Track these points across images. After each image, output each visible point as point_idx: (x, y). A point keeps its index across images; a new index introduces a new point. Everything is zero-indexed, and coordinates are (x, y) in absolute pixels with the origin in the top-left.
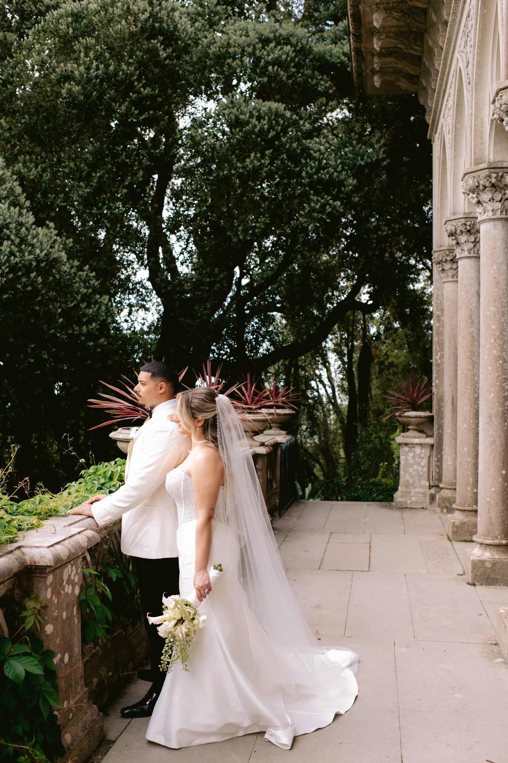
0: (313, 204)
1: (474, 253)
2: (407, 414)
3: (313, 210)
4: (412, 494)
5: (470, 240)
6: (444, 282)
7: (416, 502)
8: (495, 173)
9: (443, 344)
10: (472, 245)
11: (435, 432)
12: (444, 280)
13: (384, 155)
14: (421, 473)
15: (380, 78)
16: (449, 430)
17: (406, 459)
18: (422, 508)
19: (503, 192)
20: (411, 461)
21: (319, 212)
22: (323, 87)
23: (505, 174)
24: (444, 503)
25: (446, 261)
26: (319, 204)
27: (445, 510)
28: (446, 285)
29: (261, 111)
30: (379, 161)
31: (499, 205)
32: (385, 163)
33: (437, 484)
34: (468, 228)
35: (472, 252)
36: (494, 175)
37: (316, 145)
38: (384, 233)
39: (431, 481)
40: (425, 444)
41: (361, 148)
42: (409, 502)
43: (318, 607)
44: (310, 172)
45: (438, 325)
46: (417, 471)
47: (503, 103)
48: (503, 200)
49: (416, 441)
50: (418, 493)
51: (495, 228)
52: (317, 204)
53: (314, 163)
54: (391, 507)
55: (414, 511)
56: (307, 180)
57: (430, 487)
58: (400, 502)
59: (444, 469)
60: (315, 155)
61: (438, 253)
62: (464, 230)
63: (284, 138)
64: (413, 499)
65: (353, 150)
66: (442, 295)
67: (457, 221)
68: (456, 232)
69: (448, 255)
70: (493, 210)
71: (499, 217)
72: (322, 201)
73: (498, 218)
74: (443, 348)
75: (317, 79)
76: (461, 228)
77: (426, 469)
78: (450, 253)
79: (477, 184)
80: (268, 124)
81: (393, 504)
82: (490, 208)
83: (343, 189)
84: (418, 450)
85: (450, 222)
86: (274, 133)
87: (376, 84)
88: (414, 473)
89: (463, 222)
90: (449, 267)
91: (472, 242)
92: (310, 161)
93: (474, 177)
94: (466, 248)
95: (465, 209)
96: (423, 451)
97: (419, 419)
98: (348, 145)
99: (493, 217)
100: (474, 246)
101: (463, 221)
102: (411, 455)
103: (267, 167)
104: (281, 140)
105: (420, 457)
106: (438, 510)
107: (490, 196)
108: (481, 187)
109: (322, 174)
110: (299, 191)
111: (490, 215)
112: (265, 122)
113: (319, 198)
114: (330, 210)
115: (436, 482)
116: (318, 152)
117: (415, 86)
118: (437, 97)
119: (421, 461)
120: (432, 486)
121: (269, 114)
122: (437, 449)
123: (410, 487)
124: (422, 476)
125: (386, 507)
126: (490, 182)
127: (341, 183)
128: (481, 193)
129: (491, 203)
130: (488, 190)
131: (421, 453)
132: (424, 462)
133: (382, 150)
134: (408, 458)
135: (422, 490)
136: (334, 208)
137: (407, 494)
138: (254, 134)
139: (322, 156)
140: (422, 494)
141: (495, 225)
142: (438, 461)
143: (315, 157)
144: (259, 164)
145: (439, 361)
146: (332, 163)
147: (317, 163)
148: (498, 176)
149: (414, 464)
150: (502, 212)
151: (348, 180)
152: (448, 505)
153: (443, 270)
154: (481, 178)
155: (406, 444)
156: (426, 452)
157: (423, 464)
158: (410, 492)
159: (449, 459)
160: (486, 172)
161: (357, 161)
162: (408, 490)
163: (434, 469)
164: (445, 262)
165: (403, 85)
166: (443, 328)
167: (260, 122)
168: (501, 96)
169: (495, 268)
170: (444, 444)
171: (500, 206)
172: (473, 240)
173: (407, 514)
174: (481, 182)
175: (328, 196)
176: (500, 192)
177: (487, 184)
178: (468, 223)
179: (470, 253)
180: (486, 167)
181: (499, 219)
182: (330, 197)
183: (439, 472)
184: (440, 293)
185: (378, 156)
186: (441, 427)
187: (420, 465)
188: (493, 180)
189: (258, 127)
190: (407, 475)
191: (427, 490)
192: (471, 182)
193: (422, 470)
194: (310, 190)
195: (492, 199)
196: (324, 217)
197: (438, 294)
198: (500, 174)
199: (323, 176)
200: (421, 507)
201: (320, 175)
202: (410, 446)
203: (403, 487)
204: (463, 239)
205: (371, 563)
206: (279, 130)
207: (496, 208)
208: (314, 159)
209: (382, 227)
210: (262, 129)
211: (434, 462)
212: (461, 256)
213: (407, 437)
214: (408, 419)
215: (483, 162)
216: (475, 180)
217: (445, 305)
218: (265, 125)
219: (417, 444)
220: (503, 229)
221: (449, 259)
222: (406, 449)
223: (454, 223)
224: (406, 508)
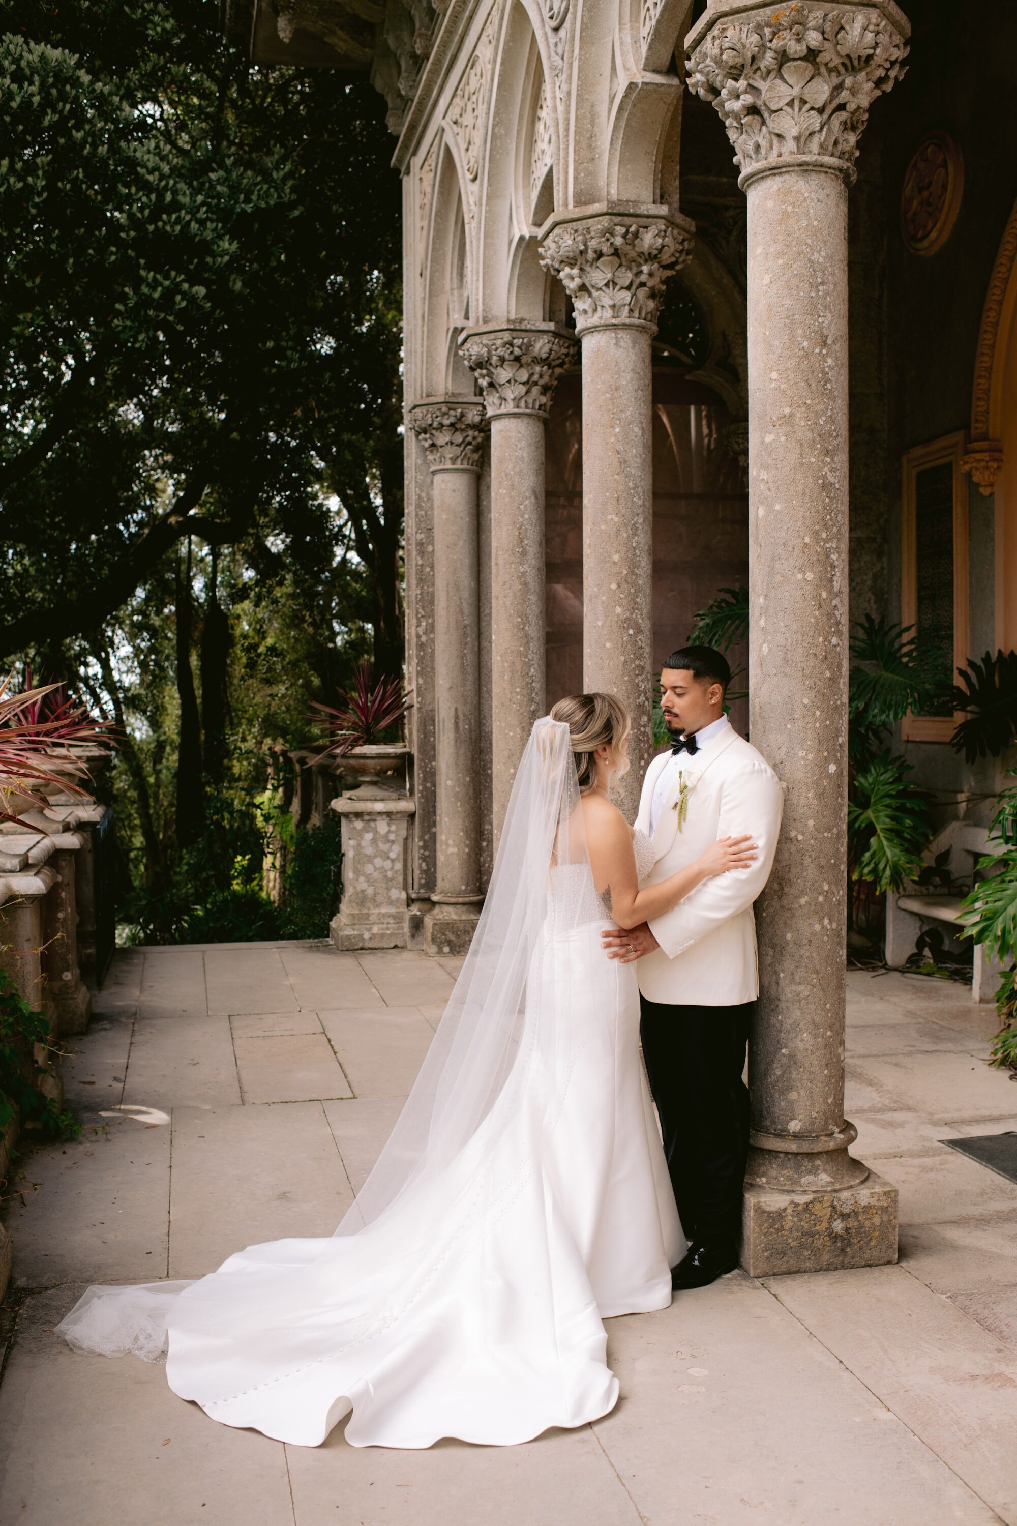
0: (145, 290)
1: (527, 407)
2: (358, 750)
3: (145, 302)
4: (373, 918)
5: (518, 379)
6: (434, 473)
7: (382, 936)
8: (621, 226)
9: (432, 602)
10: (523, 389)
11: (418, 788)
12: (433, 468)
13: (294, 197)
14: (390, 874)
15: (290, 21)
16: (449, 783)
17: (359, 845)
18: (396, 947)
19: (635, 270)
20: (369, 851)
21: (158, 308)
22: (159, 29)
23: (641, 230)
24: (444, 934)
25: (442, 425)
26: (160, 289)
27: (446, 949)
28: (438, 478)
29: (23, 63)
30: (283, 208)
31: (626, 296)
32: (296, 213)
33: (426, 896)
34: (517, 351)
35: (523, 404)
36: (620, 230)
37: (151, 156)
38: (293, 366)
39: (410, 891)
40: (397, 813)
41: (241, 176)
42: (367, 936)
43: (283, 1196)
44: (139, 215)
45: (420, 562)
46: (382, 870)
47: (726, 45)
48: (634, 287)
49: (379, 807)
50: (384, 915)
51: (616, 344)
52: (154, 289)
53: (148, 196)
54: (327, 949)
55: (380, 954)
56: (132, 234)
57: (410, 902)
58: (348, 937)
59: (439, 864)
60: (150, 178)
61: (424, 409)
62: (507, 356)
63: (78, 131)
64: (375, 930)
65: (226, 179)
66: (430, 499)
67: (492, 336)
68: (489, 359)
69: (444, 414)
70: (613, 307)
71: (627, 321)
72: (167, 283)
73: (624, 325)
74: (433, 610)
75: (144, 9)
76: (501, 352)
77: (399, 866)
78: (450, 409)
79: (582, 247)
80: (39, 93)
81: (331, 941)
82: (607, 301)
83: (209, 260)
84: (382, 826)
85: (477, 338)
86: (56, 117)
87: (281, 35)
88: (376, 875)
89: (506, 340)
90: (447, 439)
91: (524, 384)
92: (138, 191)
93: (576, 231)
94: (510, 393)
95: (509, 312)
96: (393, 828)
97: (385, 761)
98: (214, 165)
99: (614, 321)
100: (528, 392)
101: (507, 336)
102: (369, 836)
103: (39, 195)
104: (71, 136)
105: (387, 841)
106: (433, 949)
107: (609, 276)
108: (591, 255)
109: (165, 223)
110: (113, 258)
111: (606, 315)
112: (34, 89)
113: (158, 276)
114: (184, 304)
115: (422, 891)
116: (157, 173)
117: (366, 50)
118: (430, 71)
119: (390, 850)
120: (413, 901)
121: (42, 73)
122: (422, 822)
123: (369, 904)
124: (392, 879)
125: (318, 949)
126: (612, 244)
127: (206, 248)
128: (588, 268)
129: (609, 291)
130: (604, 264)
131: (389, 832)
132: (396, 851)
133: (290, 183)
134: (363, 843)
135: (392, 910)
136: (192, 299)
137: (360, 919)
138: (7, 114)
139: (163, 183)
140: (394, 917)
141: (616, 338)
142: (425, 847)
143: (148, 181)
144: (20, 185)
145: (424, 639)
146: (185, 200)
147: (153, 197)
148: (627, 232)
149: (375, 857)
150: (631, 310)
151: (221, 243)
152: (452, 937)
153: (433, 445)
154: (593, 234)
155: (358, 815)
156: (399, 829)
157: (393, 855)
158: (368, 915)
159: (450, 842)
160: (605, 221)
161: (237, 202)
162: (365, 911)
163: (417, 865)
164: (437, 429)
165: (341, 44)
166: (432, 568)
167: (21, 87)
168: (724, 30)
169: (617, 430)
170: (438, 812)
171: (629, 299)
172: (525, 379)
173: (369, 961)
174: (593, 244)
175: (179, 273)
176: (630, 269)
177: (605, 249)
178: (517, 342)
179: (518, 407)
180: (605, 210)
181: (626, 327)
182: (182, 277)
183: (429, 869)
184: (423, 495)
185: (279, 197)
186: (431, 776)
187: (388, 858)
188: (618, 241)
189: (18, 99)
190: (362, 879)
191: (403, 909)
192: (570, 242)
193: (392, 868)
194: (139, 256)
195: (611, 283)
196: (171, 318)
197: (420, 497)
198: (633, 229)
199: (168, 228)
200: (392, 945)
201: (160, 224)
202: (366, 818)
203: (354, 905)
204: (503, 375)
205: (350, 1077)
206: (66, 113)
207: (620, 303)
208: (146, 187)
209: (289, 353)
210: (26, 103)
211: (416, 849)
212: (499, 412)
213: (360, 799)
214: (362, 761)
215: (592, 201)
216: (580, 238)
217: (436, 520)
218: (32, 95)
219: (380, 813)
220: (633, 348)
221: (446, 422)
222: (359, 824)
223: (485, 340)
224: (362, 949)
